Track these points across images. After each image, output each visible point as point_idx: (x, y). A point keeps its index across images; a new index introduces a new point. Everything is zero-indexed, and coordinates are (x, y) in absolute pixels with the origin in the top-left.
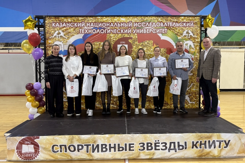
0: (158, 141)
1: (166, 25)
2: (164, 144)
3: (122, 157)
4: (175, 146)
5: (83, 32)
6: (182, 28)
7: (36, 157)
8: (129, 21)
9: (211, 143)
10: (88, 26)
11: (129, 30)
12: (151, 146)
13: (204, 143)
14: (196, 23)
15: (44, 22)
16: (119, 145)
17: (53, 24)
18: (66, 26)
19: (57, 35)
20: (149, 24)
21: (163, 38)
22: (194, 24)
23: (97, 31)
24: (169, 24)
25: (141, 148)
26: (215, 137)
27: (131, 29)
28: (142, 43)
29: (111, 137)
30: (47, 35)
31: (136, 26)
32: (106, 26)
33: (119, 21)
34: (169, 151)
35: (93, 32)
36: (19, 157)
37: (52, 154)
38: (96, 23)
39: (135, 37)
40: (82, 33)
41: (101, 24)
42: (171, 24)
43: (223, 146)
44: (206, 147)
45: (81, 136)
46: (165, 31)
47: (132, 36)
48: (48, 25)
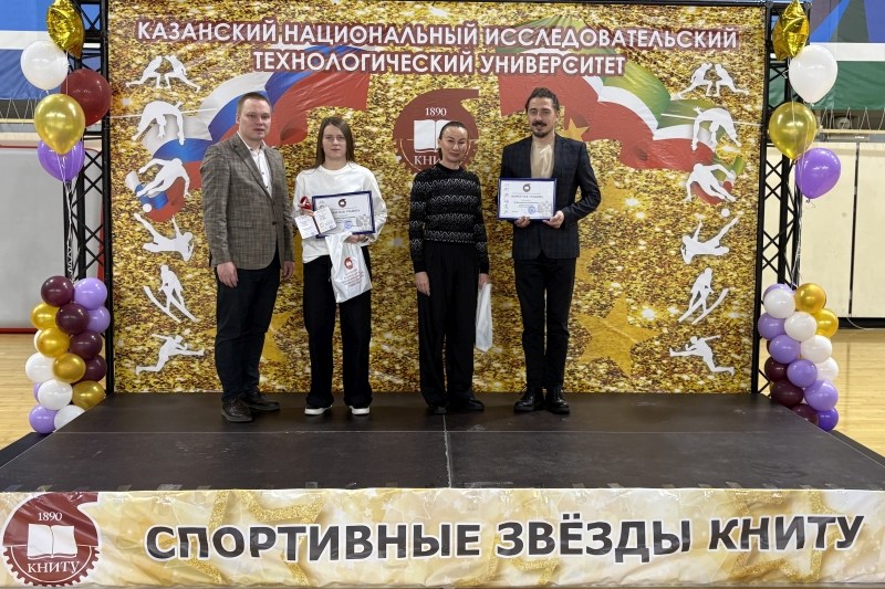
0: (577, 516)
1: (622, 41)
2: (599, 531)
3: (430, 579)
4: (641, 539)
5: (270, 63)
6: (687, 53)
7: (86, 574)
8: (466, 22)
9: (786, 527)
10: (291, 37)
11: (466, 57)
12: (546, 537)
13: (759, 527)
14: (745, 36)
15: (103, 17)
16: (418, 529)
17: (142, 29)
18: (198, 36)
19: (159, 76)
20: (549, 35)
21: (607, 94)
22: (737, 37)
23: (326, 63)
24: (632, 38)
25: (508, 545)
26: (804, 503)
27: (472, 54)
28: (518, 117)
29: (387, 499)
30: (116, 74)
31: (493, 42)
32: (367, 42)
33: (424, 19)
34: (619, 559)
35: (310, 65)
36: (16, 573)
37: (149, 561)
38: (324, 25)
39: (488, 87)
40: (263, 68)
41: (345, 30)
42: (640, 38)
43: (834, 539)
44: (765, 545)
45: (266, 492)
46: (617, 65)
47: (476, 84)
48: (119, 32)
